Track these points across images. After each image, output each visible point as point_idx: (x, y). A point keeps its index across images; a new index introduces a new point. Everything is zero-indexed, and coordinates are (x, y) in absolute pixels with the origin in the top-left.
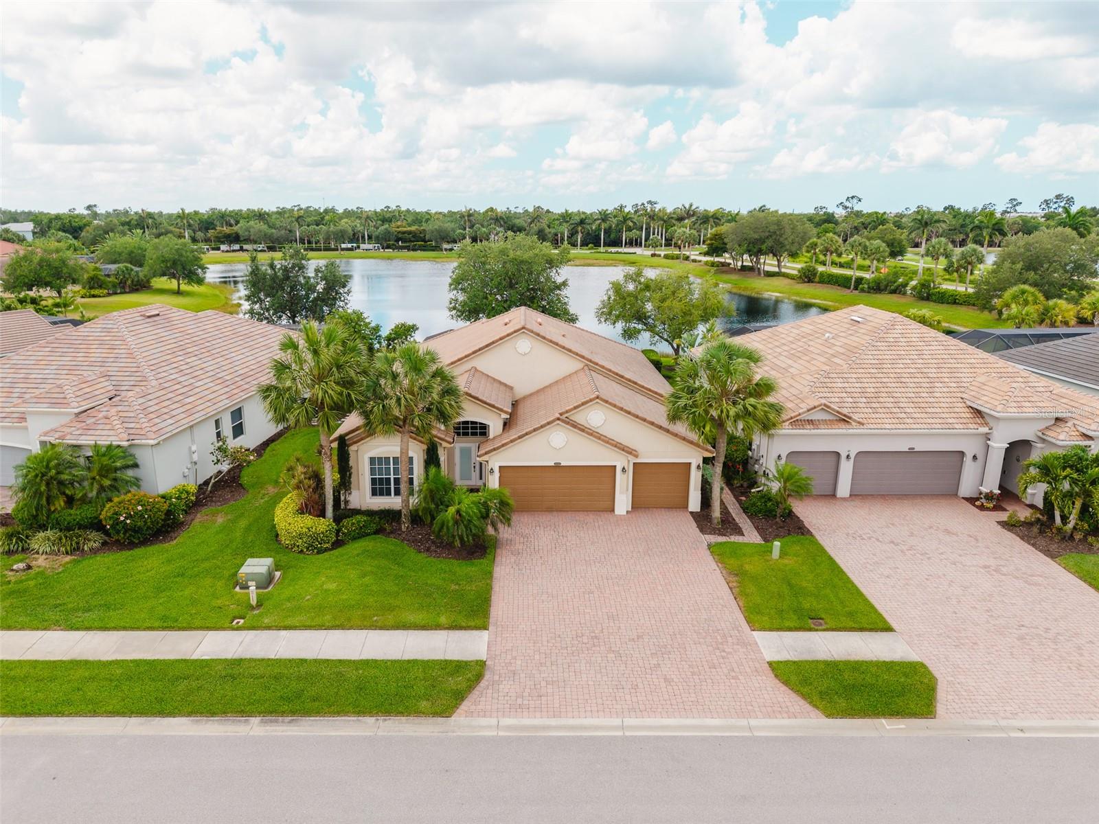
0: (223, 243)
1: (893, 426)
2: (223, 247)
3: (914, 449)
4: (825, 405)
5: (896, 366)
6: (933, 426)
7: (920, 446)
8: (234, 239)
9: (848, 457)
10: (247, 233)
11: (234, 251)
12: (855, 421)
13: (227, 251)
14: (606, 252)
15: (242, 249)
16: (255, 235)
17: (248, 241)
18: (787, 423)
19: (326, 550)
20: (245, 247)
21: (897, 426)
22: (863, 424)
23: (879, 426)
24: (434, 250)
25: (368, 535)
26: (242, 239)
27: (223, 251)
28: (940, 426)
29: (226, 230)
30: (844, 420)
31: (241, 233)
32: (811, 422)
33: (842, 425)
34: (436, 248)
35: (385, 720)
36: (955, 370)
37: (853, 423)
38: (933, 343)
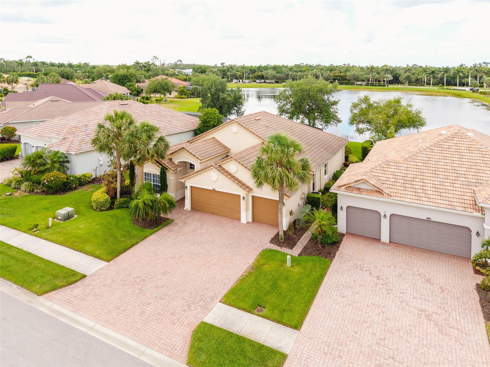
0: (258, 79)
1: (411, 201)
2: (258, 81)
3: (430, 219)
4: (365, 180)
5: (438, 163)
6: (439, 205)
7: (435, 218)
8: (262, 77)
9: (385, 216)
10: (266, 75)
11: (261, 83)
12: (386, 193)
13: (259, 83)
14: (448, 89)
15: (265, 82)
16: (269, 76)
17: (267, 78)
18: (343, 188)
19: (104, 210)
20: (266, 81)
21: (414, 201)
22: (391, 196)
23: (401, 199)
24: (352, 85)
25: (124, 208)
26: (264, 77)
27: (257, 83)
28: (445, 206)
29: (260, 74)
30: (380, 192)
31: (264, 75)
32: (359, 189)
33: (377, 194)
34: (353, 84)
35: (19, 288)
36: (480, 171)
37: (385, 195)
38: (475, 152)
